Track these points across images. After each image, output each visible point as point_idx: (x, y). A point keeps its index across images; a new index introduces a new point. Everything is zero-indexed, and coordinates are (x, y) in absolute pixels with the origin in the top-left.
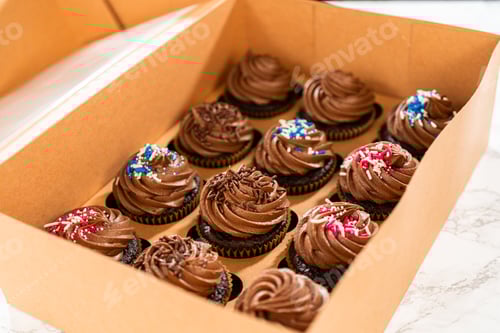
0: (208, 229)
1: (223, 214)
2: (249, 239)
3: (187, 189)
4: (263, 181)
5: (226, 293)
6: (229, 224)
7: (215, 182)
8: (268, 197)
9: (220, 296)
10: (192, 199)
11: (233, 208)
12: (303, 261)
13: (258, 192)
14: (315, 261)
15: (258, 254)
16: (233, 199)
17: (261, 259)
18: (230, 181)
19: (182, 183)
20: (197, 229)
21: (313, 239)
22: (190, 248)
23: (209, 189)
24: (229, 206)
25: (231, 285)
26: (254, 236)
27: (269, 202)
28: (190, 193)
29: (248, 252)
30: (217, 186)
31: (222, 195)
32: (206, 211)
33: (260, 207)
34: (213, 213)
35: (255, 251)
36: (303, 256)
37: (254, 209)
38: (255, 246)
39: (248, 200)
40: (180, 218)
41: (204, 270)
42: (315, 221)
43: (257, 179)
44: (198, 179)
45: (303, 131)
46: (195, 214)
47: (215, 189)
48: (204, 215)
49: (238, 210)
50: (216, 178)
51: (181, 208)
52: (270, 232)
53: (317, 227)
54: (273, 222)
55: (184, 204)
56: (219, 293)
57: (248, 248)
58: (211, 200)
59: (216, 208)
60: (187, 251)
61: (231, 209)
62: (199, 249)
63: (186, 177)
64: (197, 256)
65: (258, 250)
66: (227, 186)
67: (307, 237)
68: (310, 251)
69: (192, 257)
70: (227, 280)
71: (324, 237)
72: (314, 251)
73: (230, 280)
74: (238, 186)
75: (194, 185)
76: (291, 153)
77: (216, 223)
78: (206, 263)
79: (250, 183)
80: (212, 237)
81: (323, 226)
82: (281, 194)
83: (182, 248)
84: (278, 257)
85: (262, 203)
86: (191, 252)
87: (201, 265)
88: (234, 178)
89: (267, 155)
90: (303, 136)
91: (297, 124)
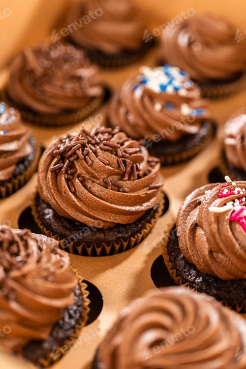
0: (49, 214)
1: (74, 193)
2: (110, 229)
3: (18, 155)
4: (130, 147)
5: (81, 316)
6: (84, 208)
7: (62, 148)
8: (138, 169)
9: (73, 322)
10: (26, 168)
11: (89, 185)
12: (192, 266)
13: (125, 162)
14: (213, 267)
15: (121, 250)
16: (88, 172)
17: (126, 258)
18: (83, 146)
19: (12, 146)
20: (33, 213)
21: (213, 235)
22: (26, 246)
23: (52, 156)
24: (83, 182)
25: (87, 302)
26: (118, 226)
27: (139, 177)
28: (23, 160)
29: (108, 249)
30: (65, 151)
31: (71, 166)
32: (49, 189)
33: (126, 184)
34: (59, 192)
35: (117, 247)
36: (194, 259)
37: (118, 188)
38: (118, 240)
39: (111, 174)
40: (8, 194)
41: (50, 286)
42: (214, 208)
43: (122, 144)
44: (34, 141)
45: (177, 83)
46: (30, 189)
47: (62, 156)
48: (45, 193)
49: (96, 188)
50: (61, 141)
51: (9, 181)
52: (139, 220)
53: (218, 217)
54: (145, 206)
55: (14, 175)
56: (71, 317)
57: (109, 243)
58: (56, 173)
59: (64, 183)
60: (23, 253)
61: (85, 186)
62: (40, 249)
63: (17, 138)
64: (39, 261)
65: (122, 246)
66: (79, 152)
67: (200, 232)
68: (206, 252)
69: (31, 266)
70: (81, 294)
71: (230, 233)
72: (211, 252)
73: (86, 294)
74: (95, 152)
75: (28, 150)
76: (162, 110)
77: (63, 206)
78: (53, 274)
79: (113, 150)
80: (55, 226)
81: (227, 217)
82: (153, 167)
83: (14, 248)
84: (149, 255)
85: (129, 179)
86: (28, 256)
87: (46, 278)
88: (89, 142)
89: (127, 113)
90: (176, 89)
91: (167, 74)
